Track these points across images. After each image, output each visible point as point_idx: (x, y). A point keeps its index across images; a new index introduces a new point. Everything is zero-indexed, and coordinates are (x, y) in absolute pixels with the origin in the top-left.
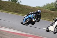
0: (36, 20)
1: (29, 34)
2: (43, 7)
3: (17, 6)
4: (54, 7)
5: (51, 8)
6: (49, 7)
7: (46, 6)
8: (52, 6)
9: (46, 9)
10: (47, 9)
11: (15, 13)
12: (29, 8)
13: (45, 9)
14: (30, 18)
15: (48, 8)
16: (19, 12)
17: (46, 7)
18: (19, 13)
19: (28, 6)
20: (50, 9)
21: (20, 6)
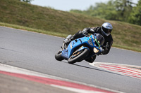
0: (101, 49)
1: (54, 78)
2: (88, 12)
3: (22, 10)
4: (114, 12)
5: (108, 12)
6: (101, 11)
7: (95, 9)
8: (110, 9)
9: (96, 15)
10: (98, 17)
11: (18, 26)
12: (52, 13)
13: (93, 15)
14: (85, 44)
15: (99, 14)
16: (27, 24)
17: (96, 12)
18: (28, 26)
19: (50, 9)
20: (104, 16)
21: (31, 10)
